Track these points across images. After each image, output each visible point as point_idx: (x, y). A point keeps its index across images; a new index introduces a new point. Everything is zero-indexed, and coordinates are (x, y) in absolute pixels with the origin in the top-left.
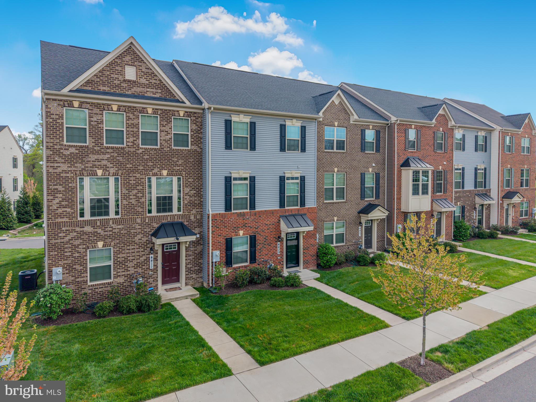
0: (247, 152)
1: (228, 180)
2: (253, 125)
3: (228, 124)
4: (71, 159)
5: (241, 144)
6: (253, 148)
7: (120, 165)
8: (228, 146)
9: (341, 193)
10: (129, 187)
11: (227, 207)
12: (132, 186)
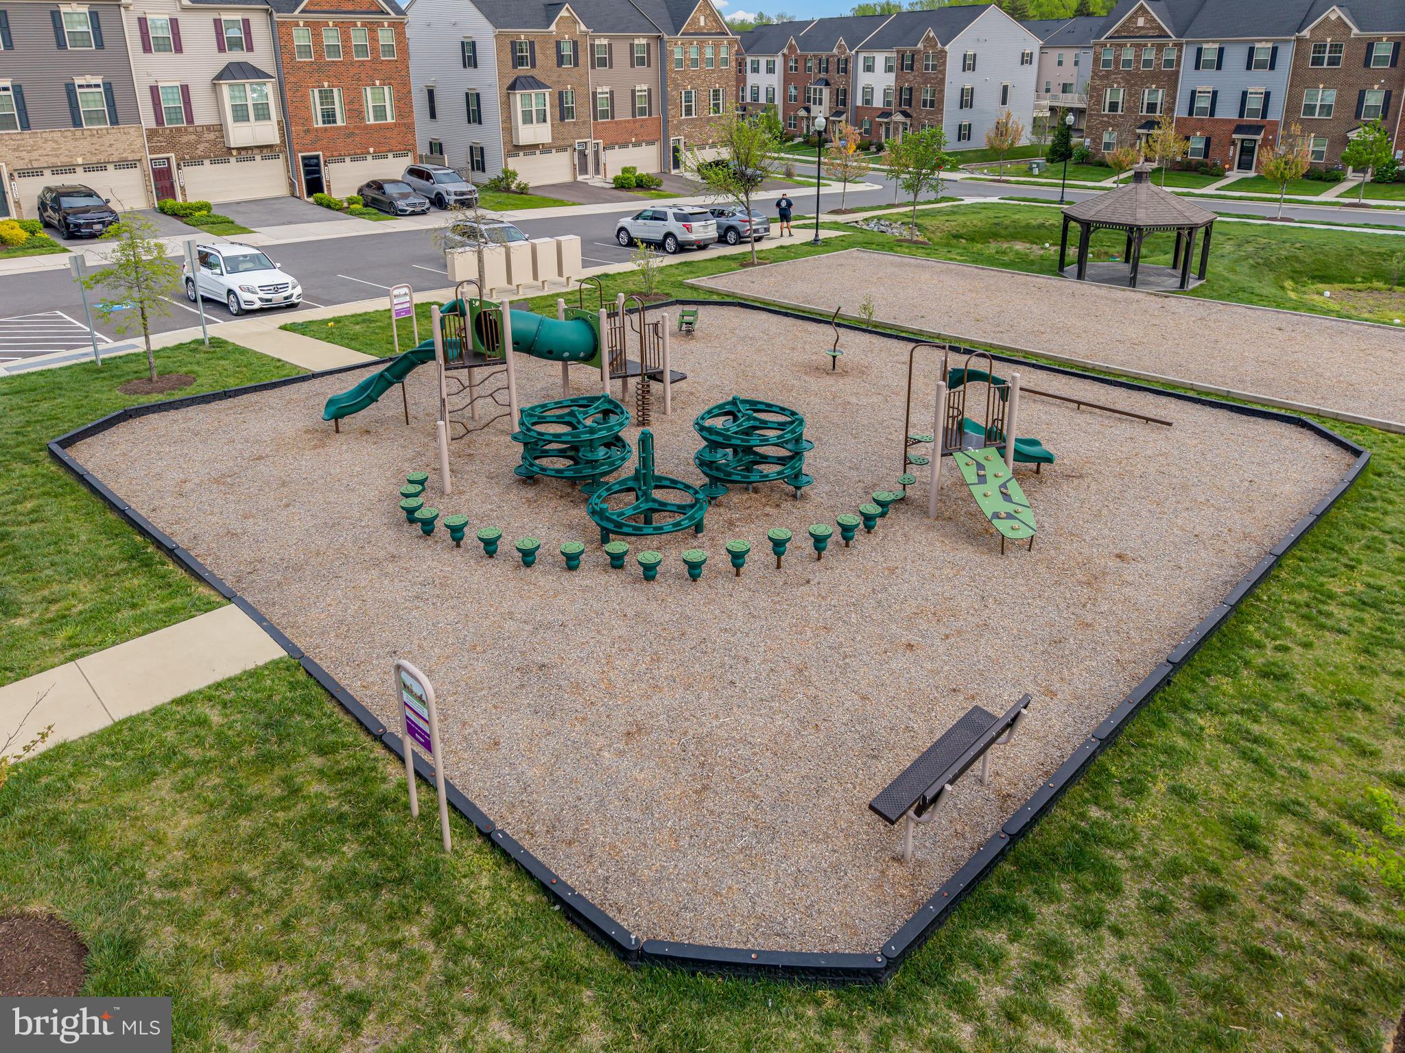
0: (1213, 71)
1: (1194, 93)
2: (1221, 50)
3: (1200, 51)
5: (1208, 65)
6: (1219, 67)
7: (1128, 81)
8: (1197, 67)
9: (1326, 109)
10: (1130, 95)
11: (1191, 113)
12: (1133, 95)
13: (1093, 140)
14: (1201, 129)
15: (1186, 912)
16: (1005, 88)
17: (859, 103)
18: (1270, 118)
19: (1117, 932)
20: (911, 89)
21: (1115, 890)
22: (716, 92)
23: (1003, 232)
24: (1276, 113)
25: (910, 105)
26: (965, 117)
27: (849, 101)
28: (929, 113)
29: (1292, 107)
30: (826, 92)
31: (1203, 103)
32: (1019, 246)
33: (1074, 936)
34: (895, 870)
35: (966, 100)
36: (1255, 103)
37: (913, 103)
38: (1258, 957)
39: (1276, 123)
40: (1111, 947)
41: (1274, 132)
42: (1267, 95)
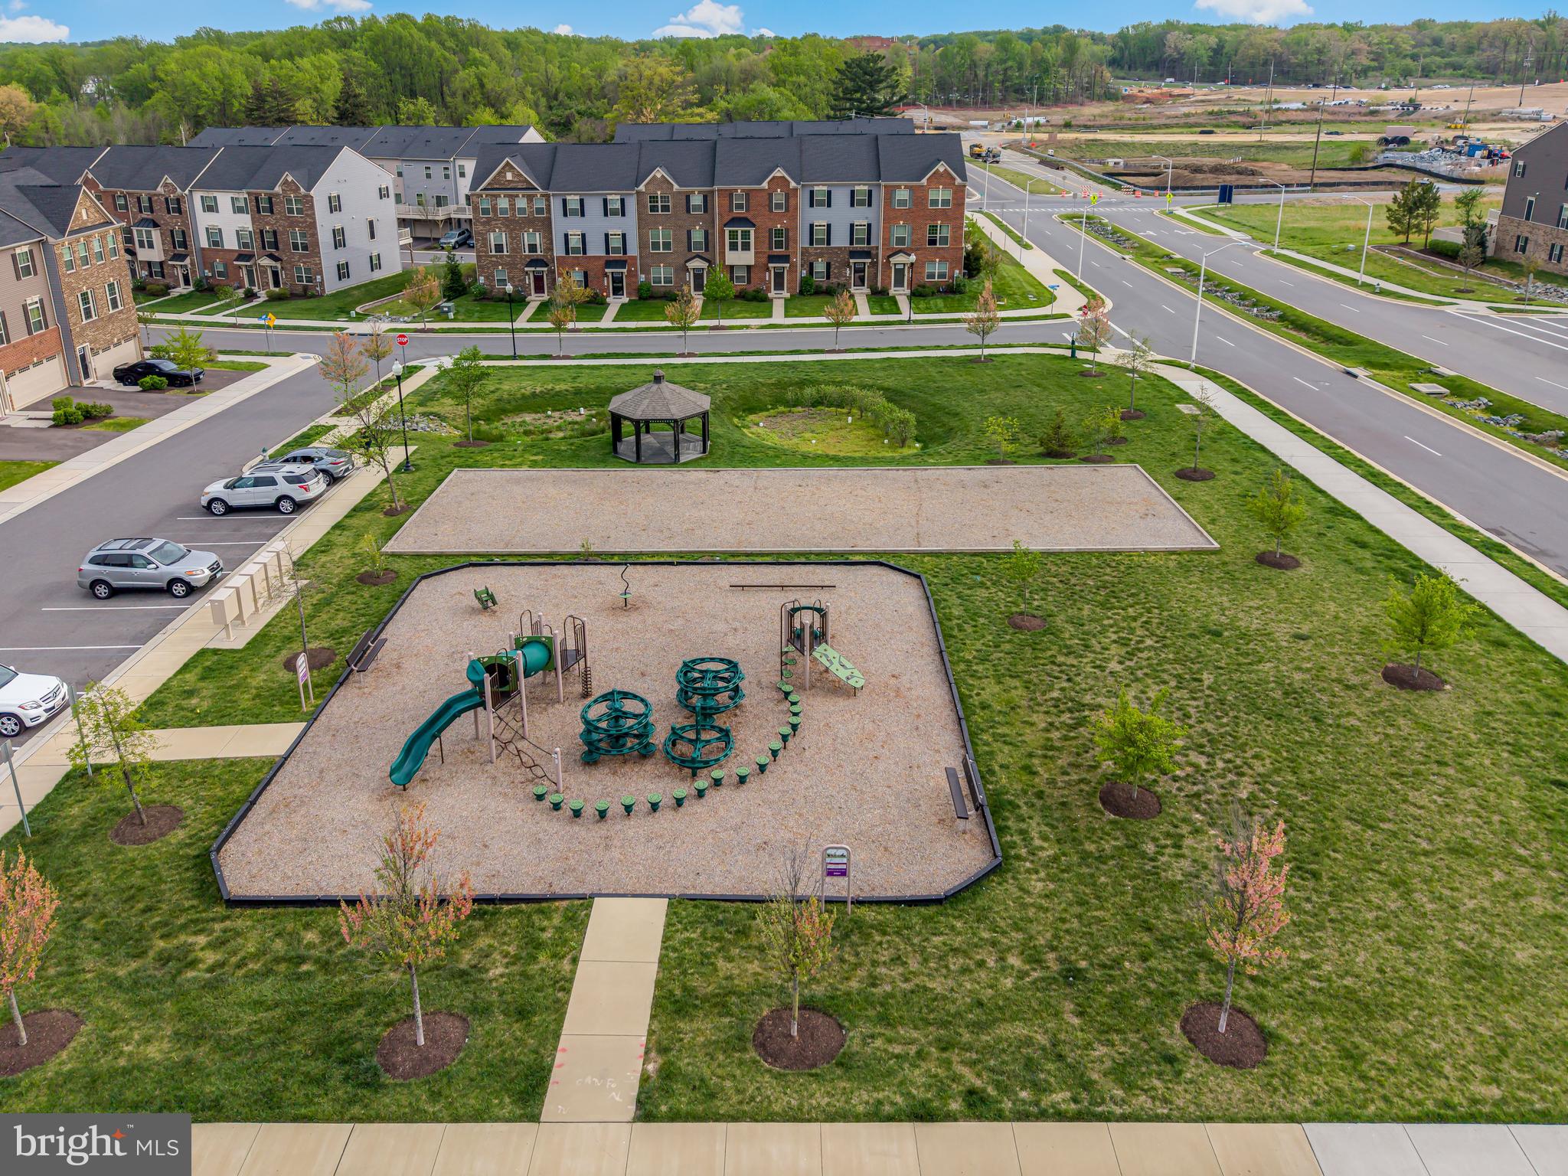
0: (578, 218)
1: (566, 236)
2: (582, 201)
3: (565, 202)
4: (484, 224)
5: (574, 212)
6: (583, 215)
7: (507, 226)
8: (565, 215)
9: (667, 245)
10: (513, 238)
11: (567, 252)
12: (515, 239)
13: (487, 278)
14: (578, 265)
15: (1039, 803)
16: (371, 223)
17: (204, 243)
18: (629, 254)
19: (1031, 818)
20: (275, 233)
21: (1019, 807)
22: (111, 286)
23: (508, 406)
24: (633, 250)
25: (277, 248)
26: (341, 256)
27: (191, 243)
28: (302, 256)
29: (643, 245)
30: (156, 234)
31: (575, 242)
32: (528, 418)
33: (1023, 826)
34: (967, 837)
35: (339, 239)
36: (615, 243)
37: (281, 246)
38: (1063, 804)
39: (634, 258)
40: (1033, 823)
41: (635, 265)
42: (624, 236)
